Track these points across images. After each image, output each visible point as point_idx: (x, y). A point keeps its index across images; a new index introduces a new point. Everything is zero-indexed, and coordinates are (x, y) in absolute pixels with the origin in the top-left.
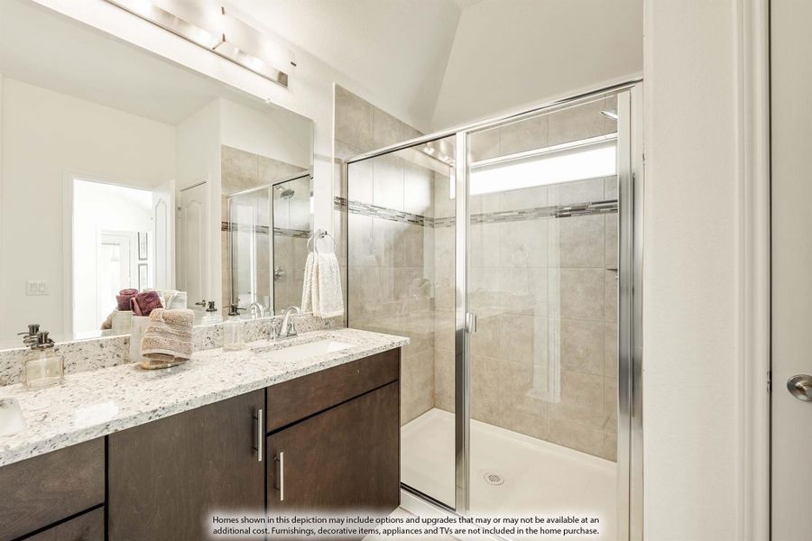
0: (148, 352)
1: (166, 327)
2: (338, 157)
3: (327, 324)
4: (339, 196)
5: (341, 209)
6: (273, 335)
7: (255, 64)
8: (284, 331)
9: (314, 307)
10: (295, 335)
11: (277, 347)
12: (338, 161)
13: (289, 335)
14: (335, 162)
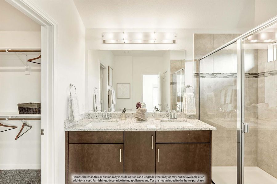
0: (137, 117)
1: (140, 112)
2: (196, 59)
3: (190, 117)
4: (196, 72)
5: (196, 77)
6: (169, 117)
7: (165, 41)
8: (173, 117)
9: (184, 111)
10: (177, 118)
11: (169, 121)
12: (195, 60)
13: (174, 118)
14: (194, 61)
